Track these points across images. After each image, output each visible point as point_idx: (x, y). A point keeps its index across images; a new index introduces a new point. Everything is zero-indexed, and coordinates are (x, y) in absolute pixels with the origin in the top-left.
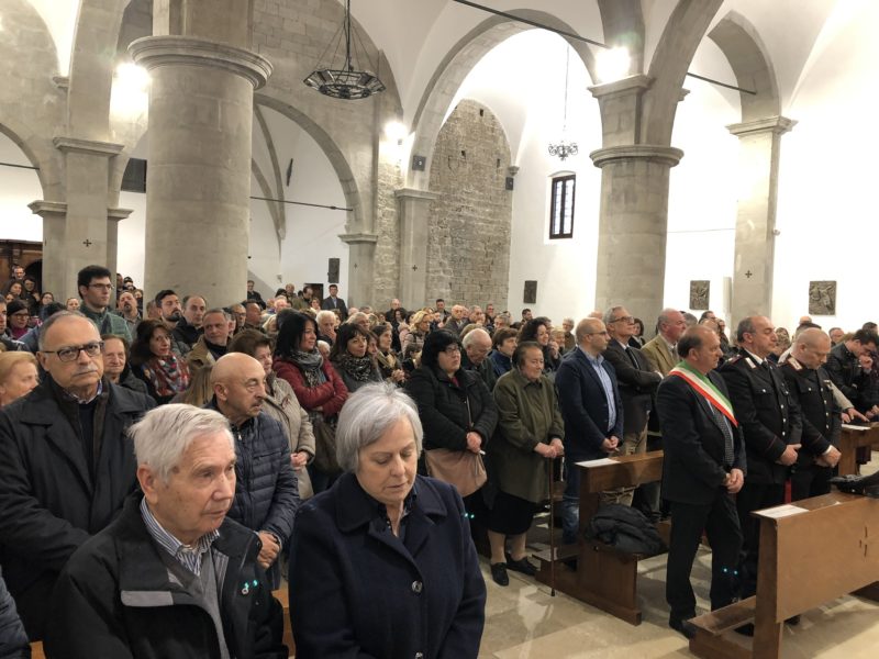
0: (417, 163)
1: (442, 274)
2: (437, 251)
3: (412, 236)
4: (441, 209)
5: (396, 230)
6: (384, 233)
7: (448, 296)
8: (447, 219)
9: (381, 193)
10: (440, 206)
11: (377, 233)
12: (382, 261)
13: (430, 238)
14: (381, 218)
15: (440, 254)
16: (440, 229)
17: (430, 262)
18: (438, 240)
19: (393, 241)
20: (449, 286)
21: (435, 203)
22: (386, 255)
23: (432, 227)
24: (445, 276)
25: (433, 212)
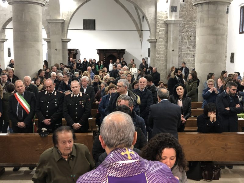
0: (173, 9)
1: (189, 52)
2: (186, 43)
3: (171, 38)
4: (188, 26)
5: (165, 36)
6: (160, 38)
7: (192, 61)
8: (191, 29)
9: (158, 23)
10: (188, 24)
11: (157, 38)
12: (159, 49)
13: (182, 38)
14: (158, 32)
15: (188, 44)
16: (188, 34)
17: (183, 48)
18: (186, 38)
19: (164, 41)
20: (193, 57)
21: (185, 23)
22: (161, 46)
23: (184, 33)
24: (191, 53)
25: (184, 27)
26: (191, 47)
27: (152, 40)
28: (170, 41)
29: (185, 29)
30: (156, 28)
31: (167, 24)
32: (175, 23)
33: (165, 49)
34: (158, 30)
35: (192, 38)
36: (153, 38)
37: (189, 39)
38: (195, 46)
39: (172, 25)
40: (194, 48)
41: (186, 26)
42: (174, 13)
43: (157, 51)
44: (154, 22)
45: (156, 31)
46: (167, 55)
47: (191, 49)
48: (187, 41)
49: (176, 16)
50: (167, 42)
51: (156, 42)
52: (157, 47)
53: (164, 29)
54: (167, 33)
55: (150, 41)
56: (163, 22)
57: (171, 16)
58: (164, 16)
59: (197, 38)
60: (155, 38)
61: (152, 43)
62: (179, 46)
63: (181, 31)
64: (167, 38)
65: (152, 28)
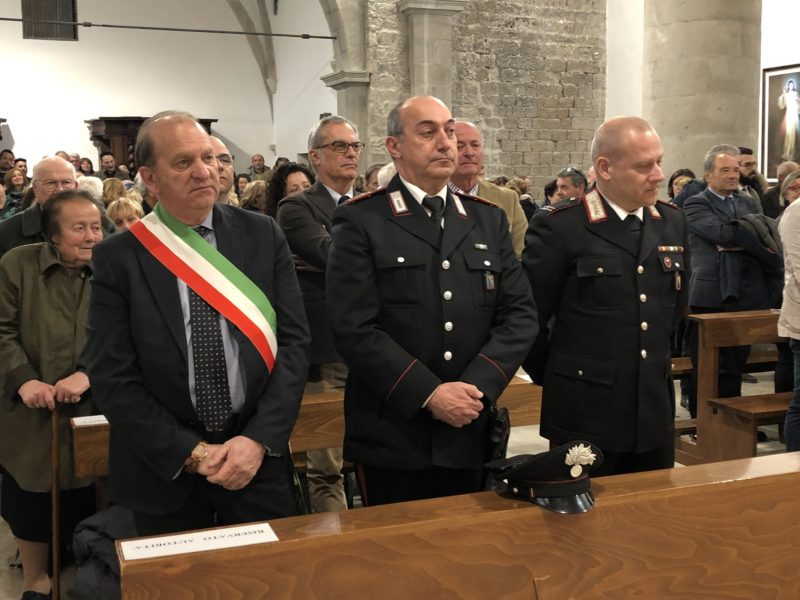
1: (484, 126)
2: (475, 90)
3: (426, 70)
4: (479, 25)
5: (401, 64)
6: (382, 68)
7: (495, 160)
8: (490, 40)
9: (373, 7)
10: (477, 21)
11: (370, 69)
12: (380, 111)
13: (460, 72)
14: (376, 46)
15: (480, 96)
16: (478, 56)
17: (462, 109)
18: (475, 74)
19: (397, 80)
20: (496, 144)
21: (467, 16)
22: (387, 102)
23: (464, 54)
24: (490, 129)
25: (465, 31)
26: (491, 107)
27: (353, 74)
28: (421, 81)
29: (470, 39)
30: (364, 29)
31: (407, 13)
32: (437, 11)
34: (373, 38)
35: (493, 75)
36: (356, 69)
37: (482, 76)
38: (502, 105)
39: (426, 19)
40: (499, 112)
41: (471, 27)
43: (374, 118)
44: (355, 4)
45: (365, 44)
47: (493, 117)
48: (477, 84)
50: (407, 85)
51: (368, 84)
52: (371, 105)
53: (395, 32)
54: (407, 48)
55: (347, 79)
56: (390, 5)
59: (659, 35)
60: (365, 67)
61: (350, 89)
62: (453, 102)
63: (456, 46)
64: (408, 71)
65: (350, 29)
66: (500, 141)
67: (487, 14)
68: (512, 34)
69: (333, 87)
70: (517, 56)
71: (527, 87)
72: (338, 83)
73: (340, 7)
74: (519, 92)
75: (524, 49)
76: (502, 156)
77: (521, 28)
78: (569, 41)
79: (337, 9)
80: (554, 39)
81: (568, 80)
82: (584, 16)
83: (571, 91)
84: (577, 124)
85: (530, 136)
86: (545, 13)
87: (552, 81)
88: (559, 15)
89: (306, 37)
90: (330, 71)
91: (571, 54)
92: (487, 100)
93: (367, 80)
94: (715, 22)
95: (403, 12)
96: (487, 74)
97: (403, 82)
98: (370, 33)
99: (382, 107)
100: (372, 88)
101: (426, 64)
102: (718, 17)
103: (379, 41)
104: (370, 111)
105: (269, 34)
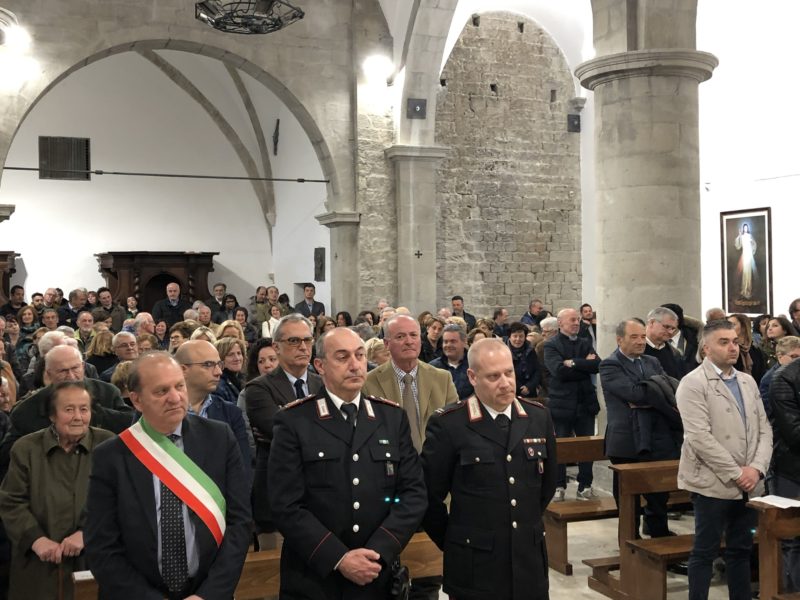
0: (414, 108)
1: (466, 260)
2: (458, 227)
3: (412, 210)
4: (461, 169)
5: (389, 204)
6: (371, 209)
7: (478, 291)
8: (471, 182)
9: (363, 154)
10: (460, 165)
11: (360, 210)
12: (370, 248)
13: (444, 212)
14: (365, 189)
15: (462, 232)
16: (460, 197)
17: (446, 245)
18: (457, 212)
19: (385, 219)
20: (480, 276)
21: (449, 161)
22: (375, 239)
23: (448, 195)
24: (473, 263)
25: (448, 175)
26: (472, 243)
27: (344, 215)
28: (408, 221)
29: (452, 182)
30: (355, 174)
31: (394, 160)
32: (422, 158)
33: (388, 249)
34: (362, 182)
35: (475, 213)
36: (347, 210)
37: (464, 214)
38: (484, 241)
39: (411, 164)
40: (481, 246)
41: (453, 170)
42: (417, 123)
43: (363, 253)
44: (347, 152)
45: (355, 187)
46: (396, 270)
47: (475, 251)
48: (460, 222)
49: (424, 133)
50: (395, 224)
51: (358, 224)
52: (361, 242)
53: (383, 176)
54: (394, 191)
55: (338, 219)
56: (378, 153)
57: (407, 131)
58: (382, 131)
59: (607, 198)
60: (355, 208)
61: (340, 228)
62: (438, 238)
63: (440, 187)
64: (395, 211)
65: (342, 174)
66: (482, 273)
67: (468, 159)
68: (492, 176)
69: (327, 225)
70: (496, 196)
71: (507, 223)
72: (332, 222)
73: (332, 155)
74: (499, 229)
75: (503, 190)
76: (484, 287)
77: (501, 170)
78: (546, 181)
79: (329, 157)
80: (531, 180)
81: (546, 217)
82: (560, 157)
83: (548, 226)
84: (555, 257)
85: (510, 269)
86: (523, 156)
87: (530, 218)
88: (535, 158)
89: (302, 181)
90: (324, 211)
91: (548, 193)
92: (469, 236)
93: (357, 220)
94: (656, 187)
95: (391, 158)
96: (469, 214)
97: (391, 221)
98: (360, 178)
99: (372, 244)
100: (361, 227)
101: (411, 205)
102: (659, 183)
103: (368, 185)
104: (360, 248)
105: (270, 179)
